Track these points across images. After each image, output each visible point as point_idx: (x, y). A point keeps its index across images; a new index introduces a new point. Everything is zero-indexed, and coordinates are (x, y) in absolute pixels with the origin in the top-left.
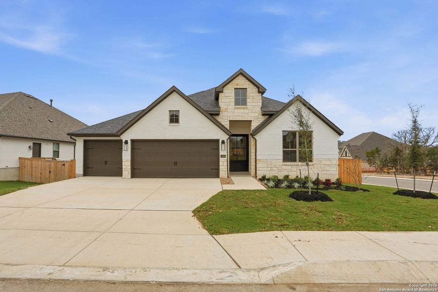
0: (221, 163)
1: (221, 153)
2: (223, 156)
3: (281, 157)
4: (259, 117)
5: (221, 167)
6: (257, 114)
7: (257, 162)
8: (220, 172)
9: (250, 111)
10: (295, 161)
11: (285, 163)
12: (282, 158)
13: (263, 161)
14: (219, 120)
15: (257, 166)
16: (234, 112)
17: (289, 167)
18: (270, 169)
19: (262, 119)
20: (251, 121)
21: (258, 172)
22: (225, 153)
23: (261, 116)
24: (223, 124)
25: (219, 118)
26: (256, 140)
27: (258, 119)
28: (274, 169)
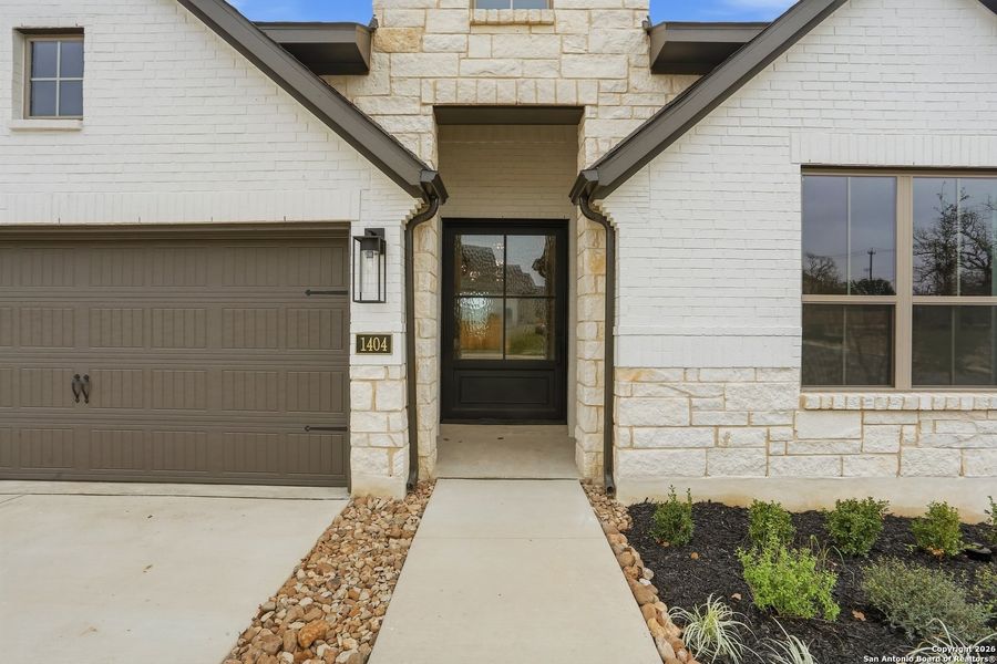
0: (359, 394)
1: (362, 321)
2: (377, 344)
3: (790, 352)
4: (634, 81)
5: (358, 423)
6: (615, 67)
7: (619, 390)
8: (355, 453)
9: (571, 44)
10: (886, 379)
11: (816, 397)
12: (796, 362)
13: (662, 383)
14: (365, 105)
15: (621, 416)
16: (464, 54)
17: (851, 426)
18: (707, 437)
19: (653, 94)
20: (580, 109)
21: (621, 458)
22: (389, 321)
23: (644, 80)
24: (390, 126)
25: (366, 95)
26: (611, 232)
27: (629, 98)
28: (737, 435)
